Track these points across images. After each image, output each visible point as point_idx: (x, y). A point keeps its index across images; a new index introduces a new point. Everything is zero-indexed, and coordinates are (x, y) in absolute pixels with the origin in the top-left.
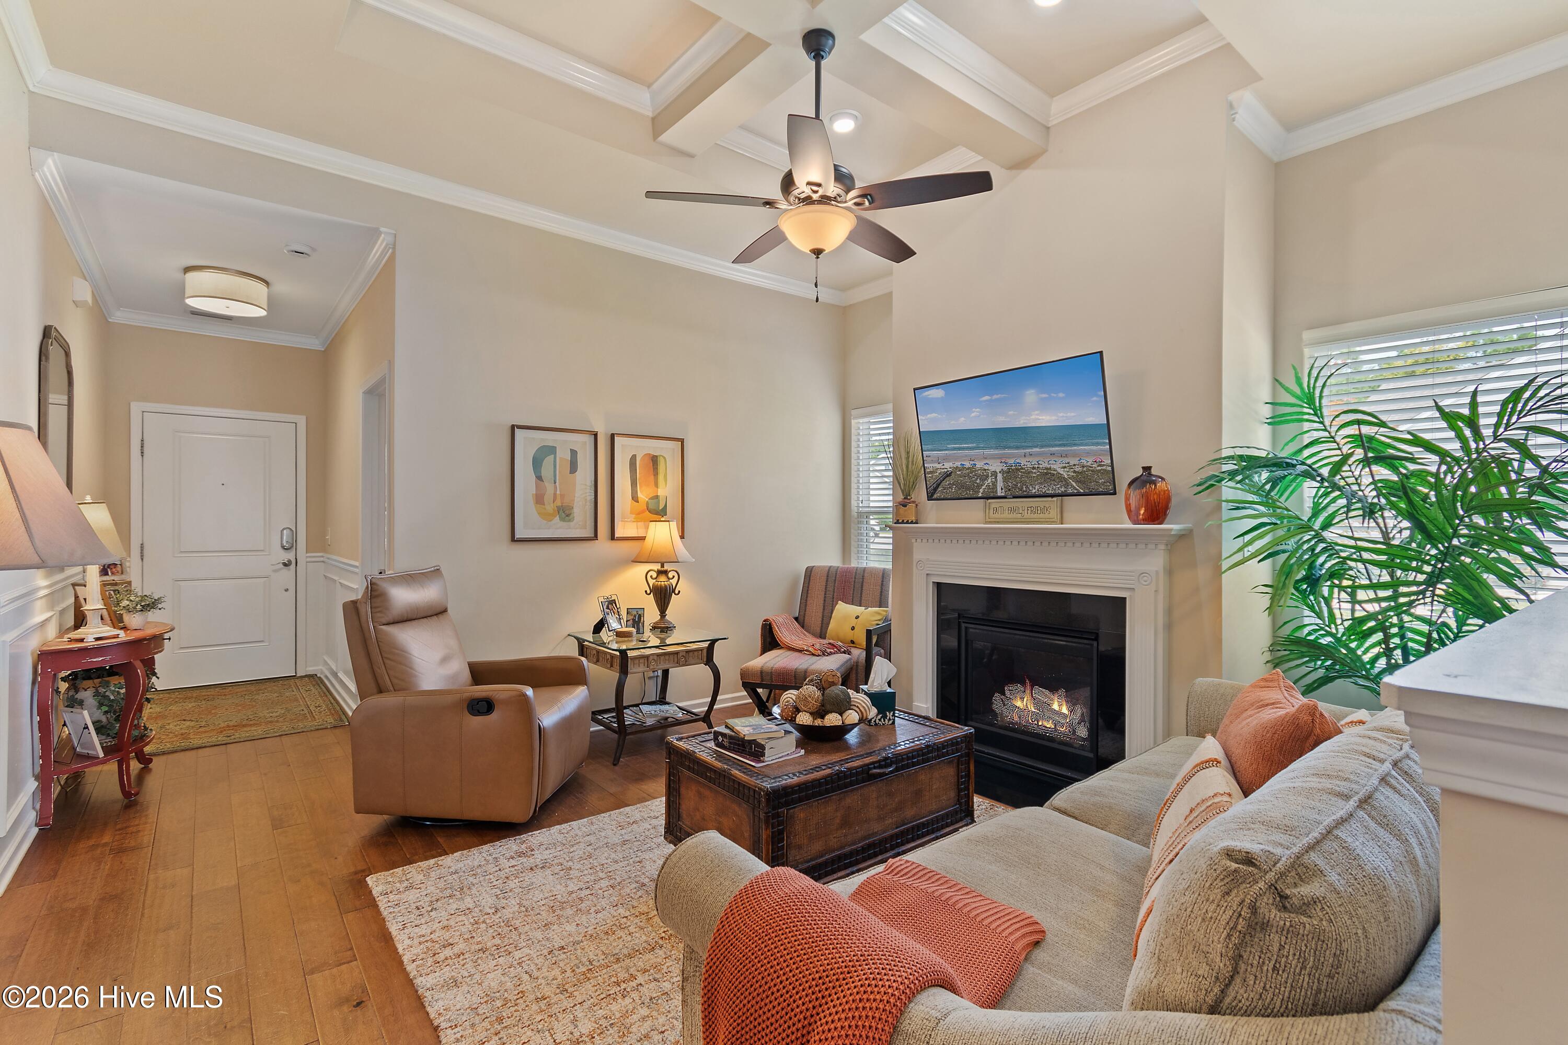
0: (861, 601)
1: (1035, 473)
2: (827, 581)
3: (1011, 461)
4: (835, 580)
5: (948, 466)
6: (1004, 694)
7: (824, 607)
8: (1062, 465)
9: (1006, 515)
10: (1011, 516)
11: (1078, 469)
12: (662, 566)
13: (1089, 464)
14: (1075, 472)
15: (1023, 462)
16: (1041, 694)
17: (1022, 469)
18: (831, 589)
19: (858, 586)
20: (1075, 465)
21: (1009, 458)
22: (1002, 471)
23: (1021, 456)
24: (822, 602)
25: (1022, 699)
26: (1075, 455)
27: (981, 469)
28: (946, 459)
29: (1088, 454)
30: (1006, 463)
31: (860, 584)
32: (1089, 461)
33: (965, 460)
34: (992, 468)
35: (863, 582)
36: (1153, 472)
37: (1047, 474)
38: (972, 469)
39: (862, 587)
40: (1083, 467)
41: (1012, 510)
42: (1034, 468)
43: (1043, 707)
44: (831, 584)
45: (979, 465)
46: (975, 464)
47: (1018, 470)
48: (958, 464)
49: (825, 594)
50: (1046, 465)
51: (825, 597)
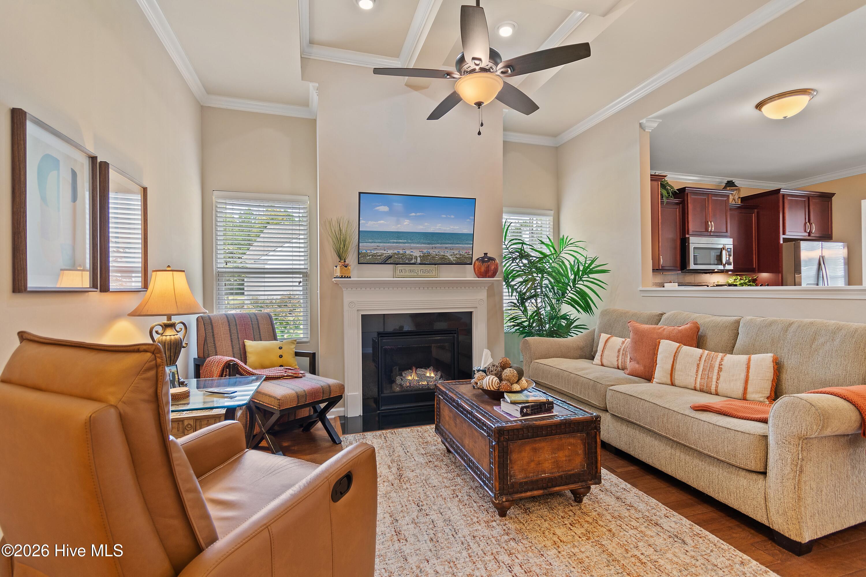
0: (260, 337)
1: (437, 258)
2: (229, 325)
3: (425, 251)
4: (236, 325)
5: (390, 252)
6: (402, 376)
7: (232, 346)
8: (450, 254)
9: (408, 274)
10: (411, 274)
11: (458, 256)
12: (169, 319)
13: (463, 254)
14: (456, 258)
15: (431, 251)
16: (420, 371)
17: (431, 255)
18: (235, 332)
19: (255, 326)
20: (456, 254)
21: (424, 249)
22: (420, 256)
23: (430, 248)
24: (230, 343)
25: (411, 376)
26: (457, 249)
27: (409, 255)
28: (389, 248)
29: (463, 248)
30: (422, 252)
31: (257, 326)
32: (463, 252)
33: (399, 249)
34: (415, 254)
35: (258, 324)
36: (488, 255)
37: (443, 258)
38: (404, 255)
39: (259, 328)
40: (460, 255)
41: (411, 271)
42: (437, 255)
43: (422, 377)
44: (233, 328)
45: (408, 252)
46: (406, 252)
47: (429, 256)
48: (396, 251)
49: (231, 336)
50: (442, 254)
51: (231, 339)
